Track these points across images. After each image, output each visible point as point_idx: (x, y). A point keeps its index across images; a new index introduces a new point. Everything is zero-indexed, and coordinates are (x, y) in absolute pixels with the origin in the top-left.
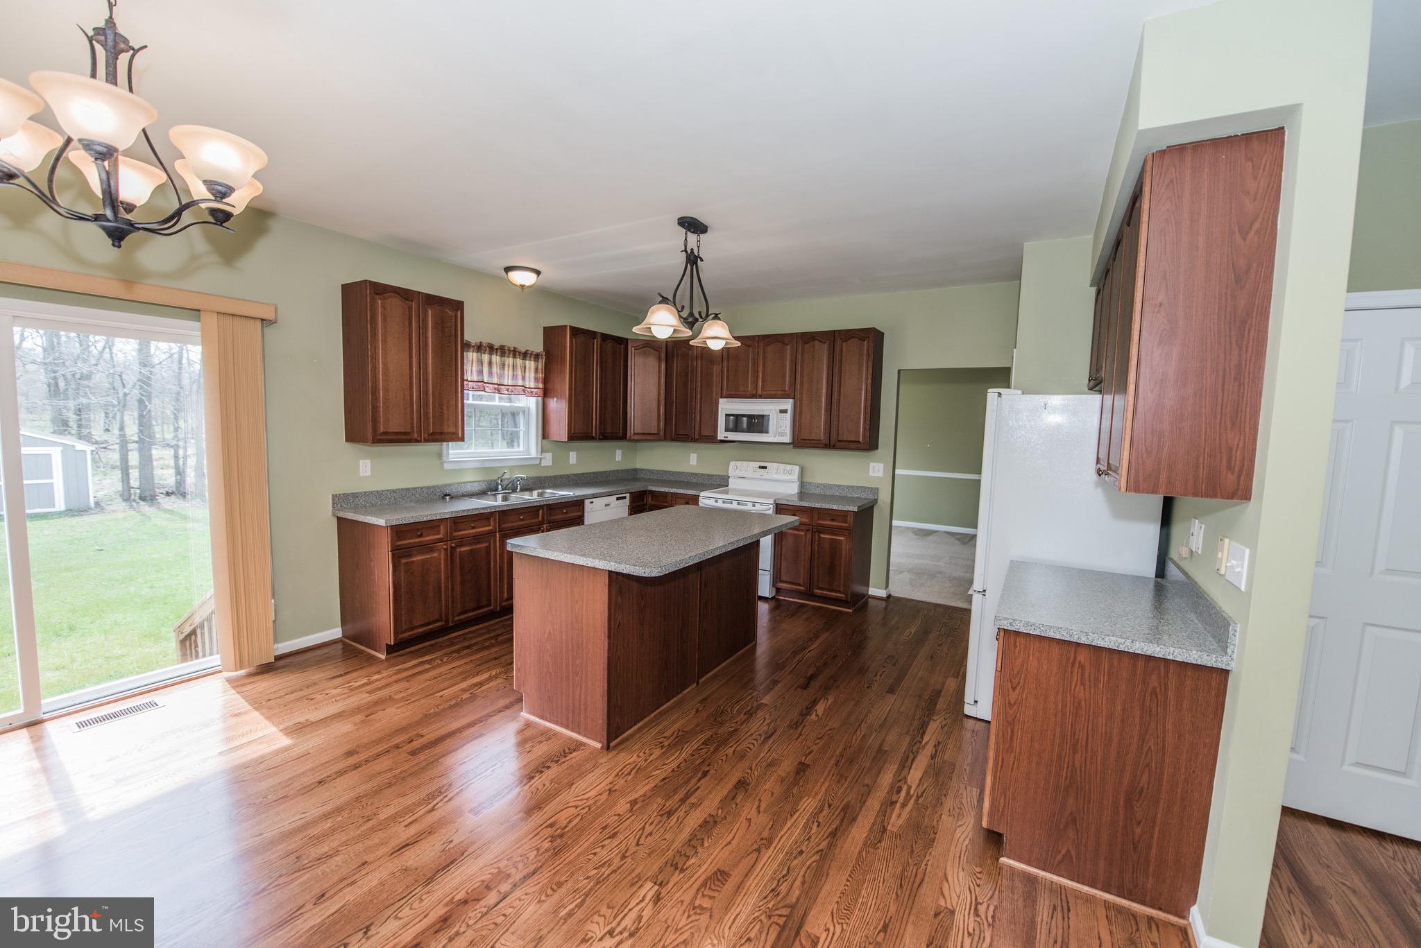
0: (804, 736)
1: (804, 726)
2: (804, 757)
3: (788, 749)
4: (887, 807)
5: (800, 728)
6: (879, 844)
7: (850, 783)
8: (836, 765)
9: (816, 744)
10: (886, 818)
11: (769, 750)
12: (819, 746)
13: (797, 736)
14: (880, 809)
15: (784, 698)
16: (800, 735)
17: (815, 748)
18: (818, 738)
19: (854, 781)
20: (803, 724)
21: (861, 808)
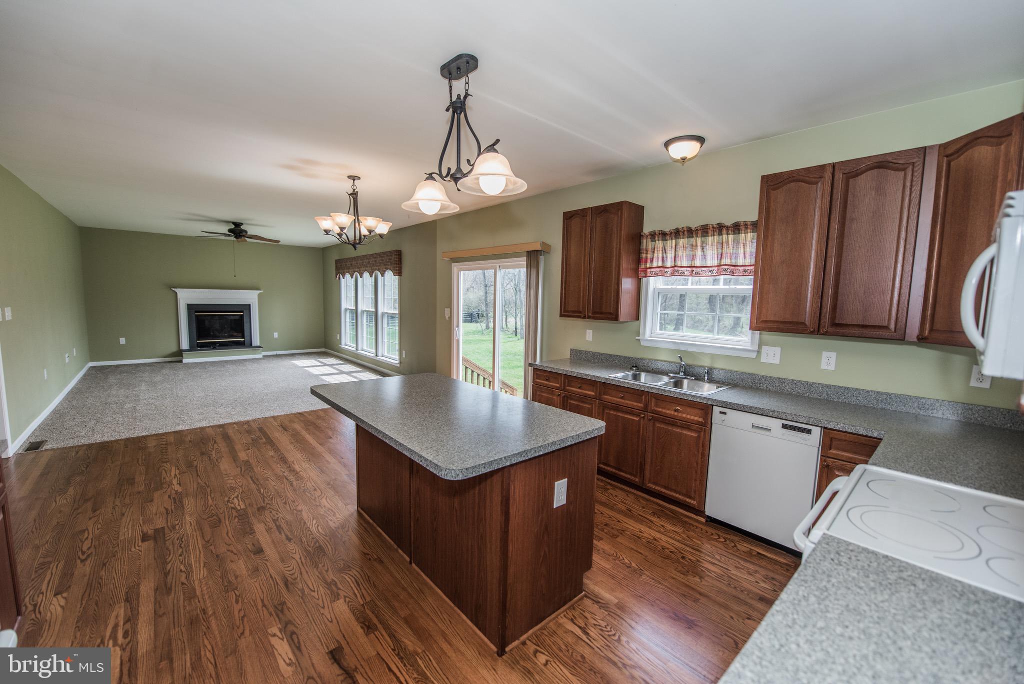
0: (260, 607)
1: (271, 614)
2: (238, 594)
3: (259, 589)
4: (132, 614)
5: (272, 610)
6: (127, 591)
7: (179, 607)
8: (204, 610)
9: (240, 610)
10: (129, 607)
11: (271, 577)
12: (236, 613)
13: (266, 602)
14: (138, 610)
15: (331, 622)
16: (264, 605)
17: (237, 608)
18: (244, 616)
19: (176, 611)
20: (274, 615)
21: (156, 599)
